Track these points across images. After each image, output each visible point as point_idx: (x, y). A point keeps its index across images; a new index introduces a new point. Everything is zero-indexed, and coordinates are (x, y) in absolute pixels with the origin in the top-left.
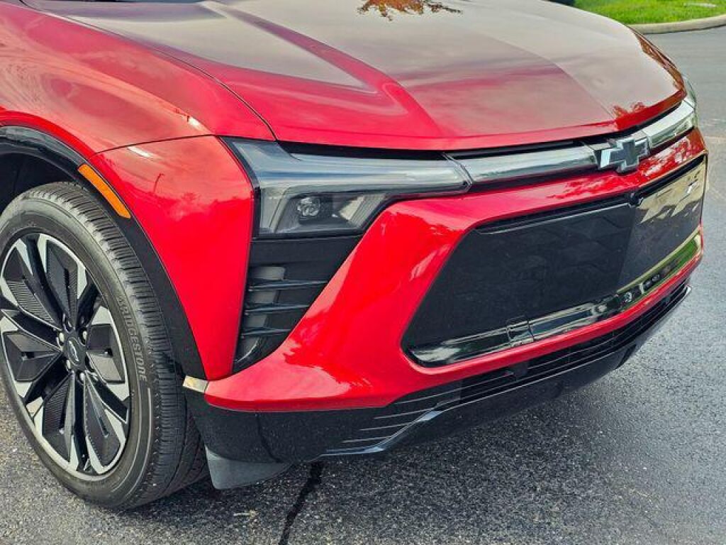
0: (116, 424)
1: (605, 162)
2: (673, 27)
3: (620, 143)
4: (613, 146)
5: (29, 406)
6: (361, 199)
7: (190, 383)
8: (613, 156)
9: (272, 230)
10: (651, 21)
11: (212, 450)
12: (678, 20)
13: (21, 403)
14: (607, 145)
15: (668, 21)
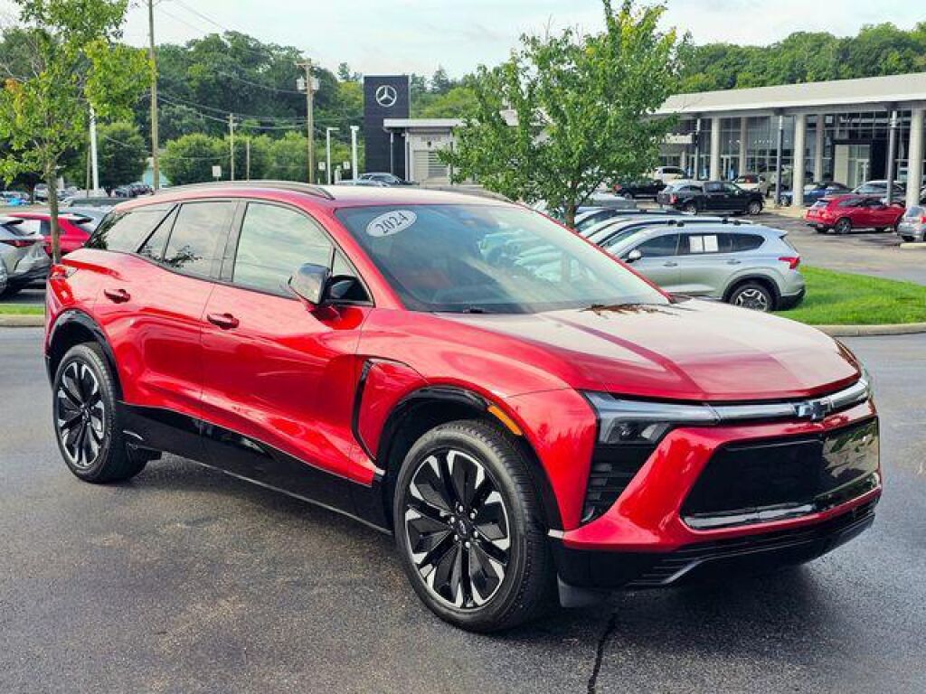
0: (498, 568)
1: (802, 412)
2: (910, 328)
3: (811, 403)
4: (807, 404)
5: (422, 570)
6: (655, 426)
7: (553, 533)
8: (807, 410)
9: (605, 441)
10: (886, 321)
11: (564, 580)
12: (916, 321)
13: (416, 569)
14: (802, 404)
15: (905, 322)
